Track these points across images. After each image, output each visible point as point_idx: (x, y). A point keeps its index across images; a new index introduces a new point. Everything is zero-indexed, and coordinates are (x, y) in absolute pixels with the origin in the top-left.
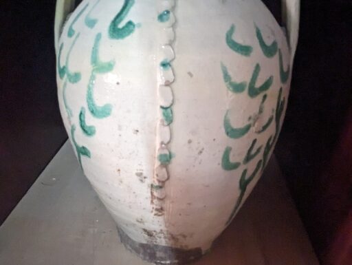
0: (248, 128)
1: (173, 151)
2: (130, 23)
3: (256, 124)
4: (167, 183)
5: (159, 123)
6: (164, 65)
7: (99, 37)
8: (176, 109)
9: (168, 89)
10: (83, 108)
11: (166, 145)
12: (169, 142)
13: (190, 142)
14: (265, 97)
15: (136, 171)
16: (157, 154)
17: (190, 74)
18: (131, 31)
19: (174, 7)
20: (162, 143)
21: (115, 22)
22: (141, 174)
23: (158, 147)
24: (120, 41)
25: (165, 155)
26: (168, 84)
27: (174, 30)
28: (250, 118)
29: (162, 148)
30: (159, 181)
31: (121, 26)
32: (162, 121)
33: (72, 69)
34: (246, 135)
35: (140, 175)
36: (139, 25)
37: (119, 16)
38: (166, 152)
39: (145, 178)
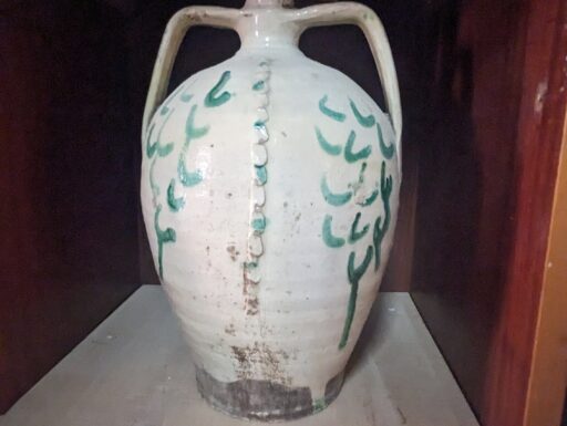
0: (349, 196)
1: (267, 216)
2: (226, 93)
3: (358, 194)
4: (261, 259)
5: (253, 182)
6: (258, 124)
7: (194, 108)
8: (269, 167)
9: (262, 147)
10: (173, 180)
11: (259, 208)
12: (263, 205)
13: (285, 205)
14: (364, 165)
15: (227, 246)
16: (251, 219)
17: (284, 134)
18: (226, 100)
20: (256, 205)
21: (210, 96)
22: (233, 248)
23: (252, 210)
24: (216, 108)
25: (260, 221)
26: (262, 142)
27: (268, 98)
28: (349, 186)
29: (256, 211)
30: (252, 255)
31: (216, 96)
32: (256, 180)
33: (163, 143)
34: (347, 205)
35: (231, 249)
36: (234, 94)
37: (215, 89)
38: (260, 217)
39: (237, 253)
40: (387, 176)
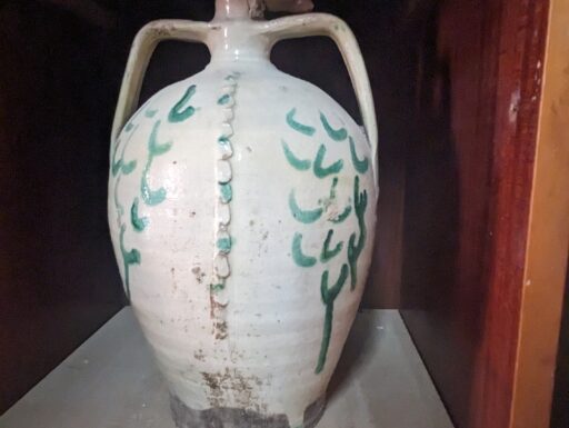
0: (319, 213)
1: (233, 234)
2: (190, 108)
3: (329, 210)
4: (228, 280)
5: (217, 200)
6: (222, 139)
7: (158, 122)
8: (234, 184)
9: (226, 163)
10: (136, 199)
11: (225, 227)
12: (229, 223)
13: (252, 223)
14: (336, 180)
15: (192, 267)
16: (216, 238)
17: (249, 149)
18: (191, 115)
19: (234, 93)
20: (221, 224)
21: (175, 110)
22: (198, 269)
23: (216, 228)
24: (180, 123)
25: (225, 240)
26: (226, 158)
27: (233, 111)
28: (320, 201)
29: (221, 230)
30: (219, 277)
31: (180, 112)
32: (220, 198)
33: (127, 161)
34: (317, 222)
35: (196, 271)
36: (199, 109)
37: (180, 104)
38: (226, 236)
39: (203, 275)
40: (361, 190)
